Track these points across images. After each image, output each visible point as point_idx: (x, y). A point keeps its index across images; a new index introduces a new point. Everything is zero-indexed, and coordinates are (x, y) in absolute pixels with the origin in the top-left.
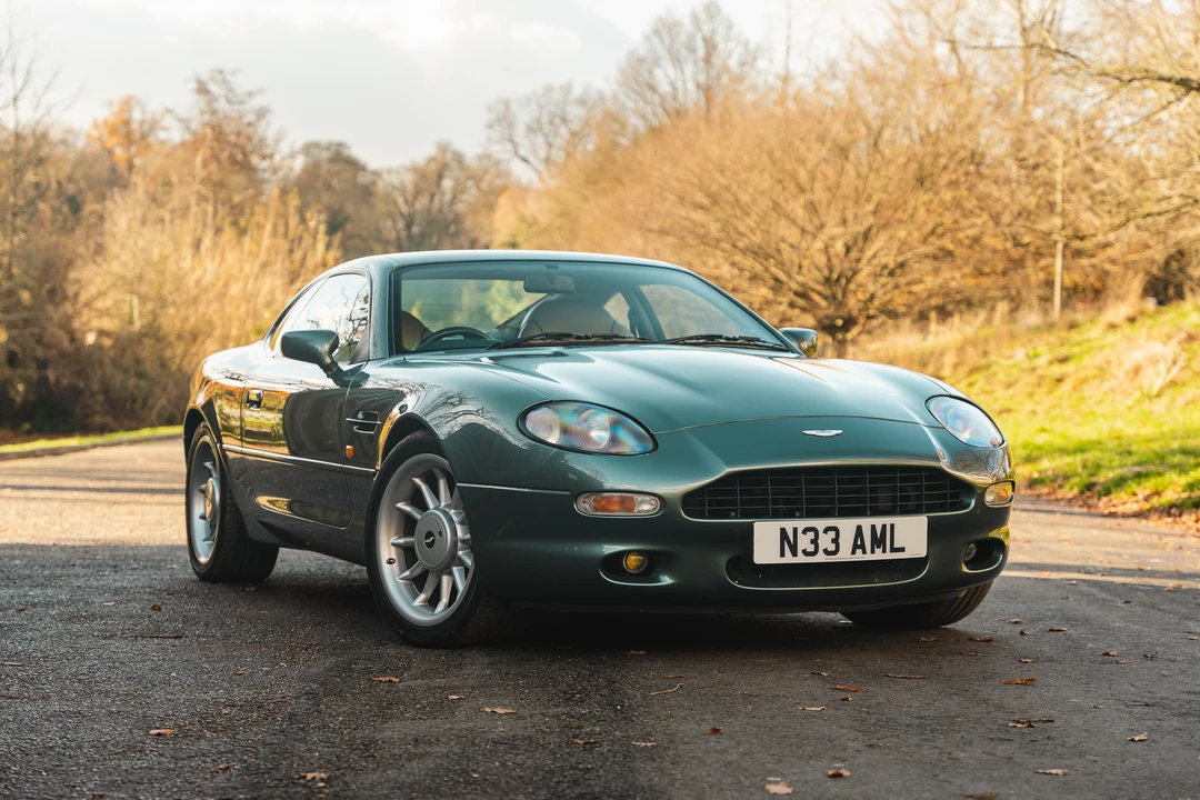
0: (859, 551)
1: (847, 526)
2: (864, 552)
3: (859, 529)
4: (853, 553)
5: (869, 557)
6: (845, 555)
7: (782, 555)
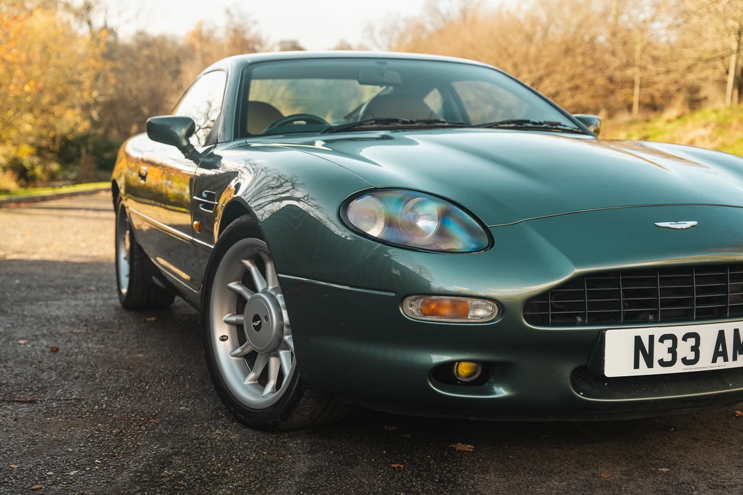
0: (720, 359)
1: (708, 331)
2: (726, 360)
3: (721, 334)
4: (714, 361)
5: (731, 364)
6: (705, 363)
7: (636, 366)
